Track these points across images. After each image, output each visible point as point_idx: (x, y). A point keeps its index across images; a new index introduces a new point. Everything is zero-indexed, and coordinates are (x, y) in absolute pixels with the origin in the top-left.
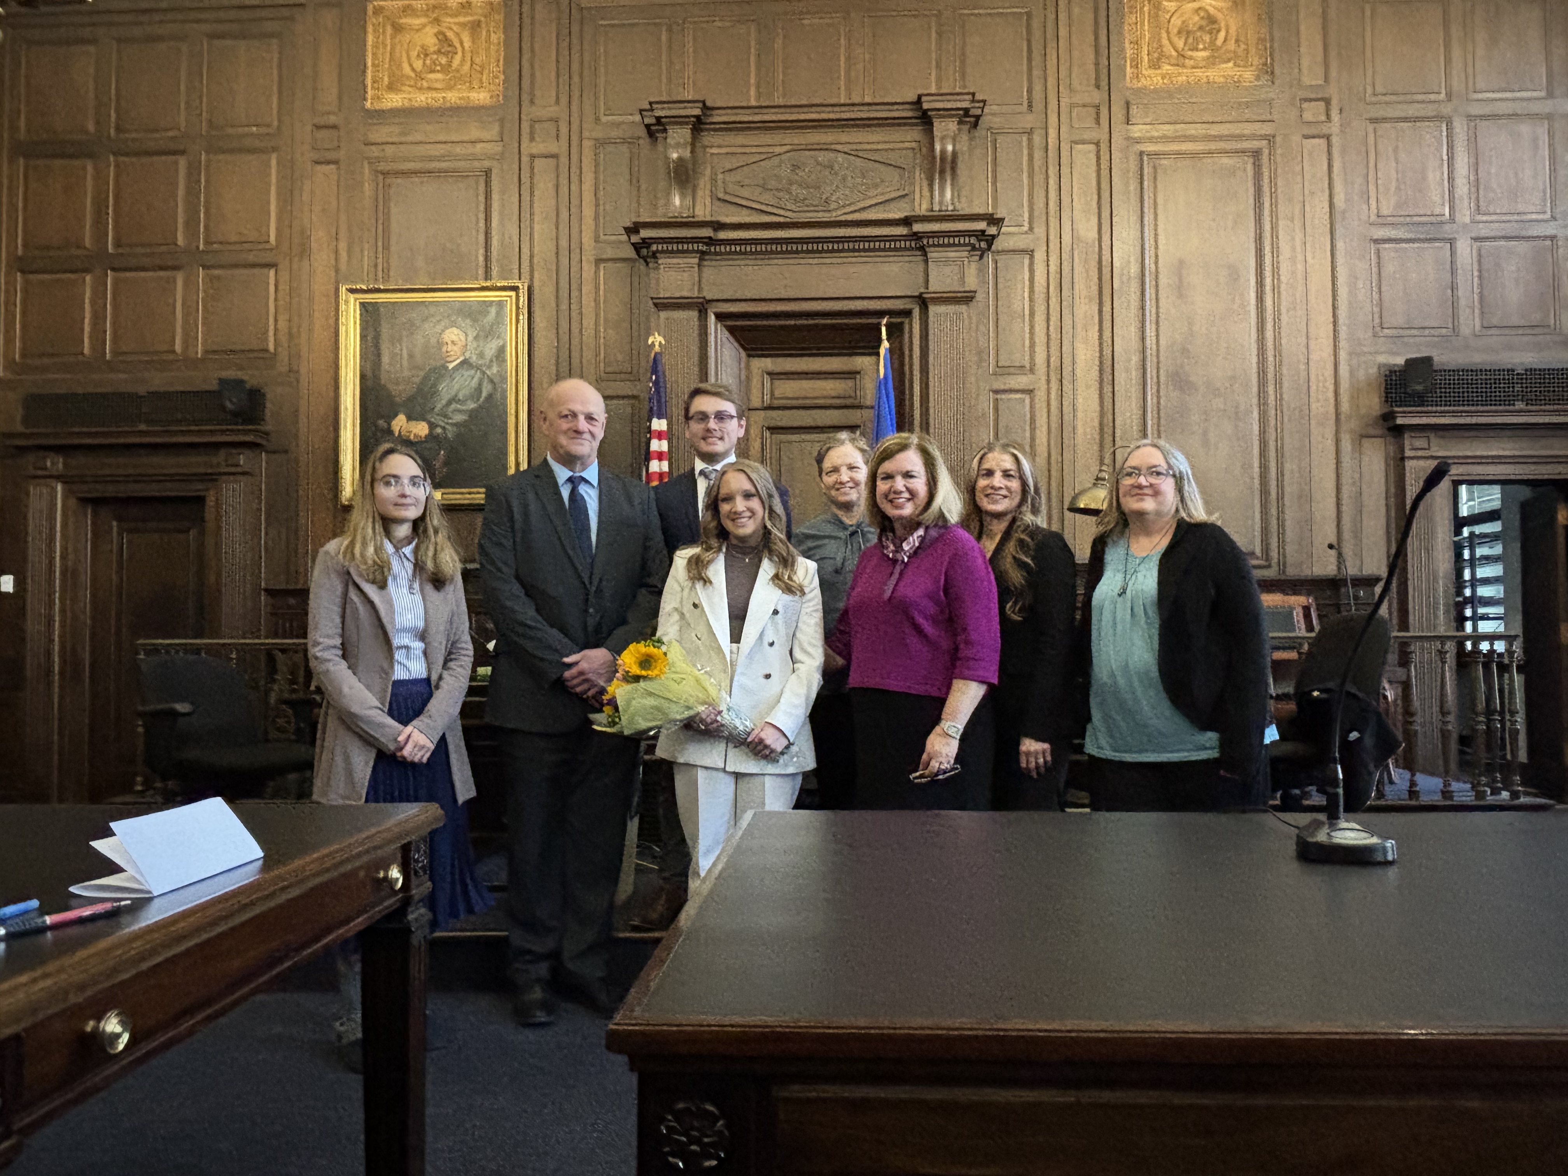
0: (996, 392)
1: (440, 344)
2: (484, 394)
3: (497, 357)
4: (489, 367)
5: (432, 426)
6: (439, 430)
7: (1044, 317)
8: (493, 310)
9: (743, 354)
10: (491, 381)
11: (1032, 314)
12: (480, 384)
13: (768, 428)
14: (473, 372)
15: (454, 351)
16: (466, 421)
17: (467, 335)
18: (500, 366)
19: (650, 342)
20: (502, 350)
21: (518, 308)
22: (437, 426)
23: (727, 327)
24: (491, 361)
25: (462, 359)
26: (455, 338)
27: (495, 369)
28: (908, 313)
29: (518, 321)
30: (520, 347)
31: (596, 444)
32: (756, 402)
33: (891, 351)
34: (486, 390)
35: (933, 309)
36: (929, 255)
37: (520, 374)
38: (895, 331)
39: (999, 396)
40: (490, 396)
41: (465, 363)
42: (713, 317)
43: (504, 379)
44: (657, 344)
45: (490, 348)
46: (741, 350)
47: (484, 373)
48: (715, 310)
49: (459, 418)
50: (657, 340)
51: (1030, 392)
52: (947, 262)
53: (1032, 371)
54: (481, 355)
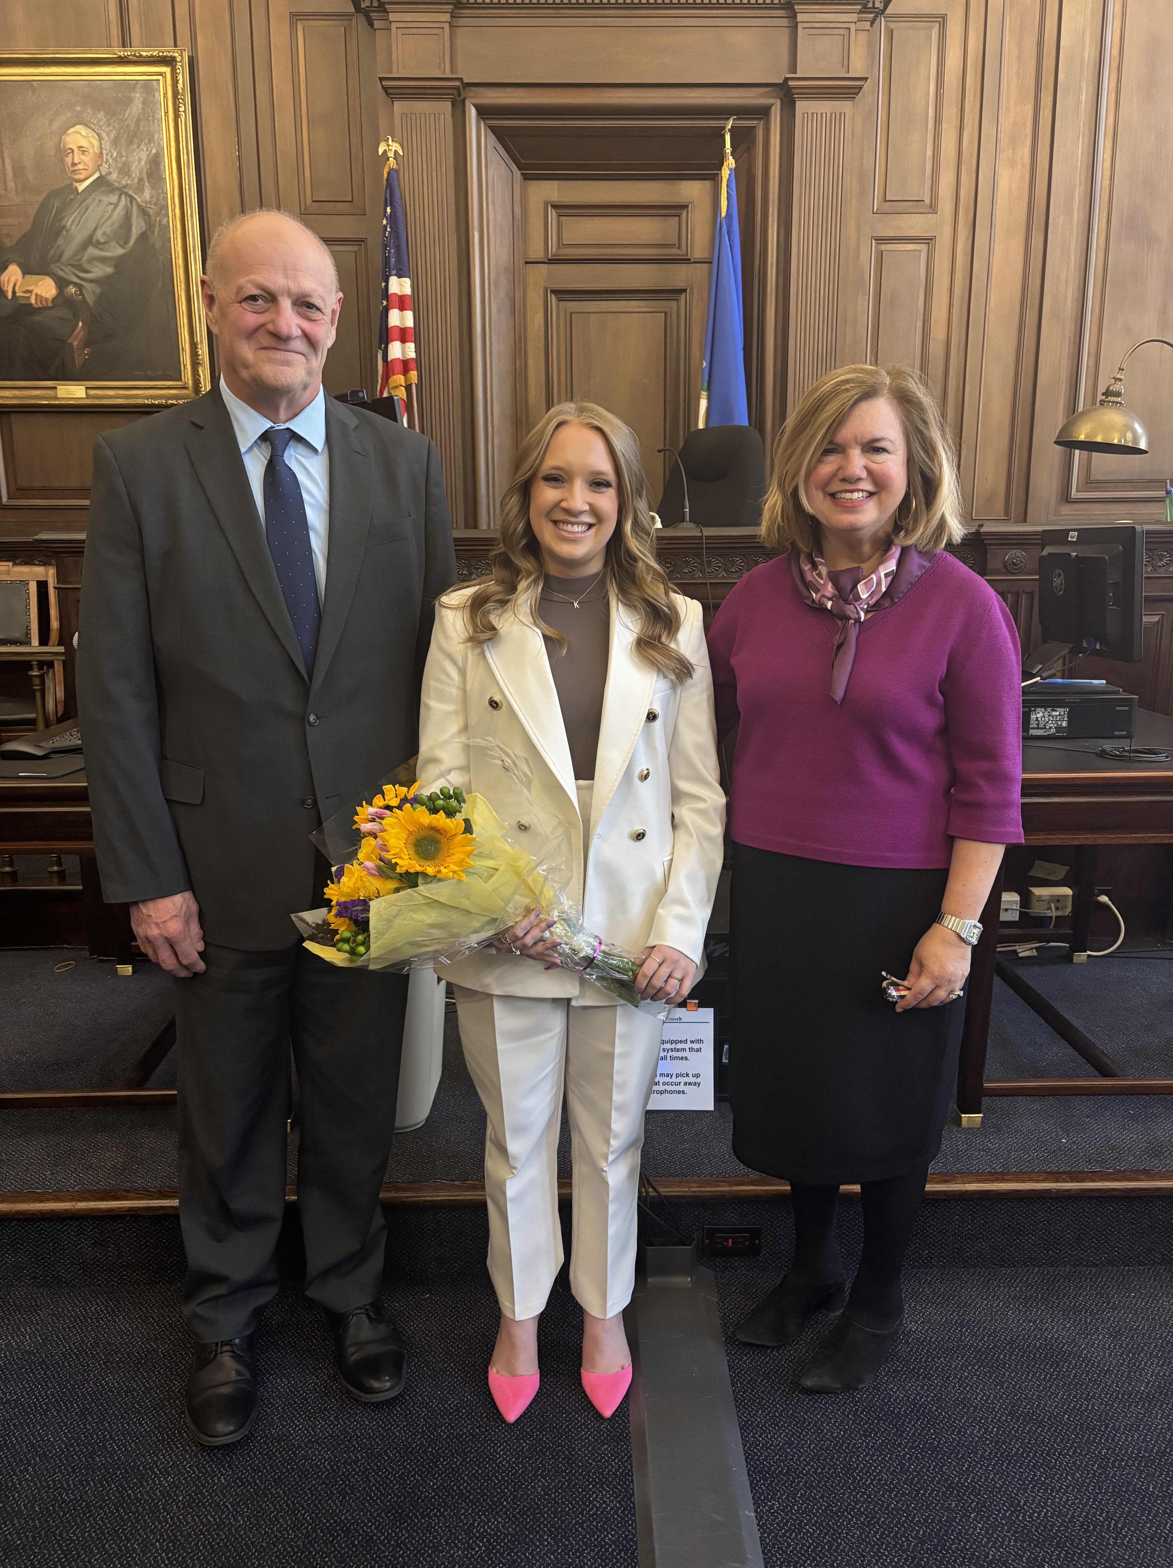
0: (880, 240)
1: (62, 152)
2: (135, 232)
3: (150, 175)
4: (140, 190)
5: (61, 283)
6: (72, 290)
7: (955, 123)
8: (138, 96)
9: (518, 173)
10: (143, 211)
11: (938, 120)
12: (128, 217)
13: (553, 292)
14: (114, 198)
15: (85, 161)
16: (109, 277)
17: (100, 138)
18: (153, 187)
19: (381, 151)
20: (155, 162)
21: (175, 93)
22: (71, 283)
23: (492, 129)
24: (141, 180)
25: (97, 175)
26: (84, 143)
27: (147, 194)
28: (763, 112)
29: (177, 116)
30: (184, 157)
31: (318, 362)
32: (536, 251)
33: (737, 171)
34: (138, 227)
35: (801, 106)
36: (800, 17)
37: (187, 201)
38: (743, 139)
39: (883, 247)
40: (143, 237)
41: (102, 183)
42: (473, 112)
43: (163, 208)
44: (391, 154)
45: (140, 158)
46: (514, 167)
47: (132, 198)
48: (477, 101)
49: (99, 271)
50: (390, 147)
51: (929, 240)
52: (826, 29)
53: (933, 208)
54: (125, 169)
